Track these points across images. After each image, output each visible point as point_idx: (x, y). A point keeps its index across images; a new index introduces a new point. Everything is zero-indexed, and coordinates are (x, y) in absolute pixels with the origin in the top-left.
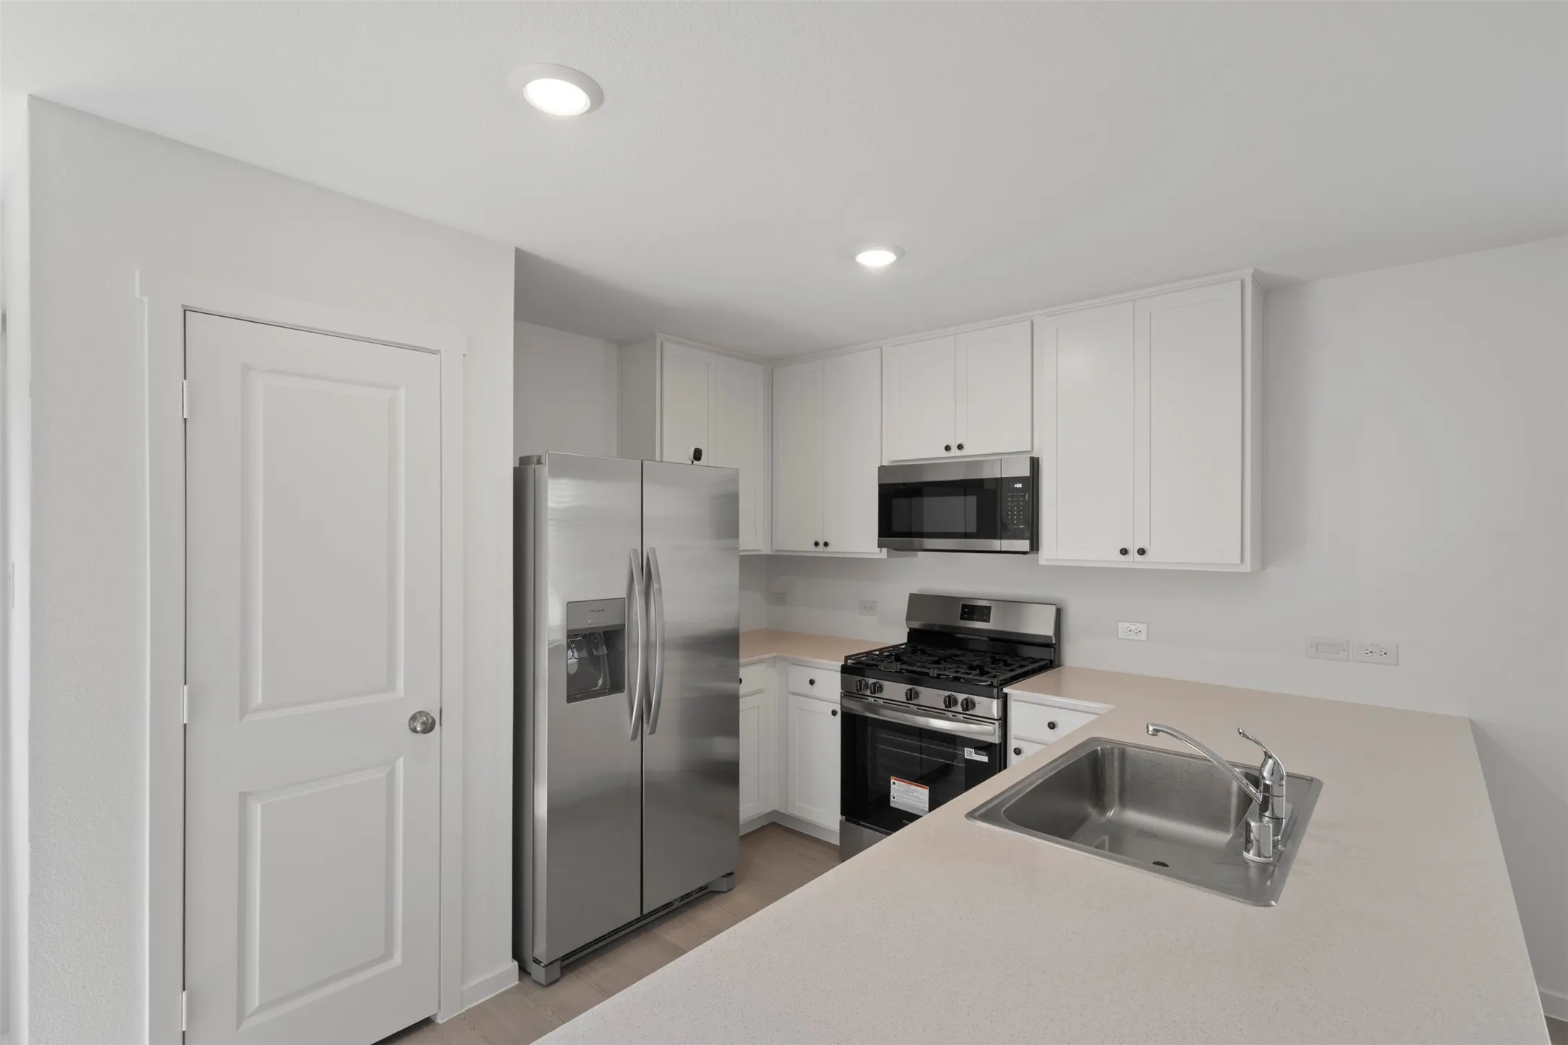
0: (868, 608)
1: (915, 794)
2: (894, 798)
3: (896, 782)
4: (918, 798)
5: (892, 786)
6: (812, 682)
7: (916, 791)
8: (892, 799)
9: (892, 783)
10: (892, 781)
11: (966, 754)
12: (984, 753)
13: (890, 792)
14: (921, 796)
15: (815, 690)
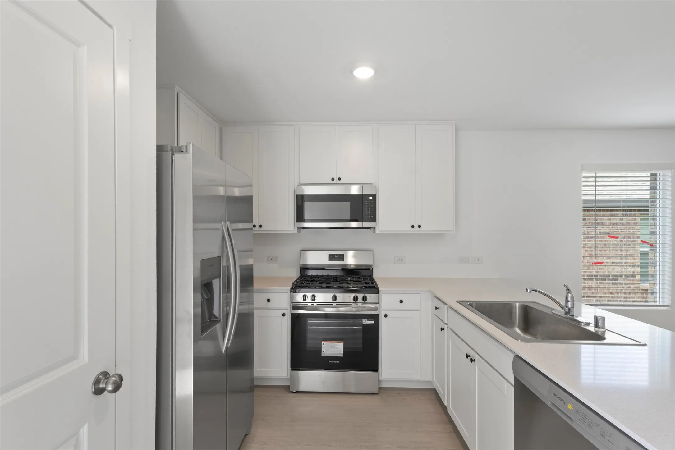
0: (272, 259)
1: (336, 347)
2: (324, 351)
3: (325, 343)
4: (337, 348)
5: (323, 346)
6: (269, 300)
7: (336, 345)
8: (322, 352)
9: (322, 344)
10: (323, 343)
11: (363, 322)
12: (372, 320)
13: (321, 349)
14: (339, 347)
15: (270, 305)
